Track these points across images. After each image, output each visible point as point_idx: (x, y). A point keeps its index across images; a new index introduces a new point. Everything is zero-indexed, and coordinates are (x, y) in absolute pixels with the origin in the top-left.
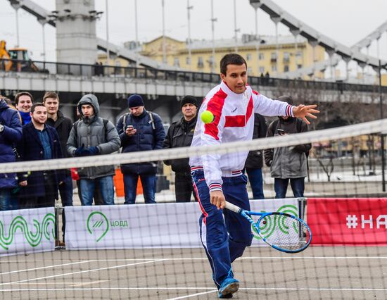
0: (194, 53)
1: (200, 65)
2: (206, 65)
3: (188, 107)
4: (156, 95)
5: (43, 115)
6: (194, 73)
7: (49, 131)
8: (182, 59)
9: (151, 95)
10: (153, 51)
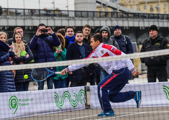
0: (148, 3)
1: (152, 9)
2: (155, 9)
3: (152, 32)
4: (128, 27)
5: (80, 37)
6: (149, 14)
7: (85, 46)
8: (142, 7)
9: (126, 27)
10: (125, 2)
